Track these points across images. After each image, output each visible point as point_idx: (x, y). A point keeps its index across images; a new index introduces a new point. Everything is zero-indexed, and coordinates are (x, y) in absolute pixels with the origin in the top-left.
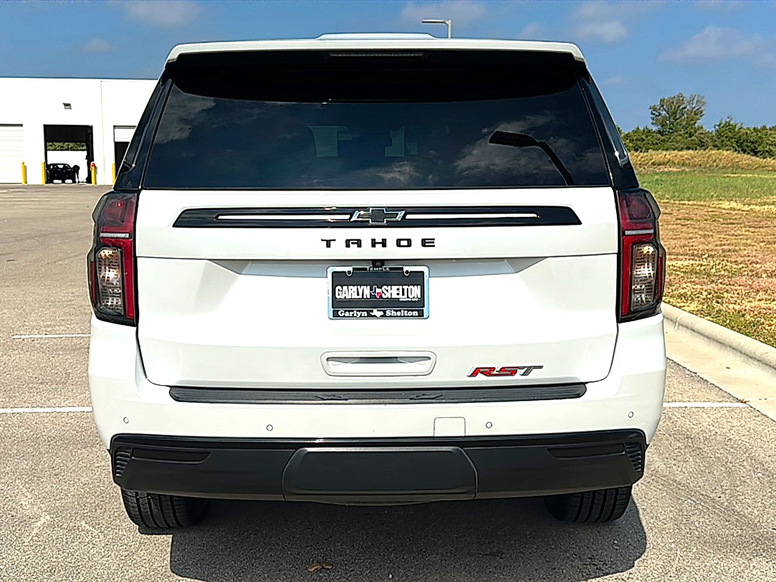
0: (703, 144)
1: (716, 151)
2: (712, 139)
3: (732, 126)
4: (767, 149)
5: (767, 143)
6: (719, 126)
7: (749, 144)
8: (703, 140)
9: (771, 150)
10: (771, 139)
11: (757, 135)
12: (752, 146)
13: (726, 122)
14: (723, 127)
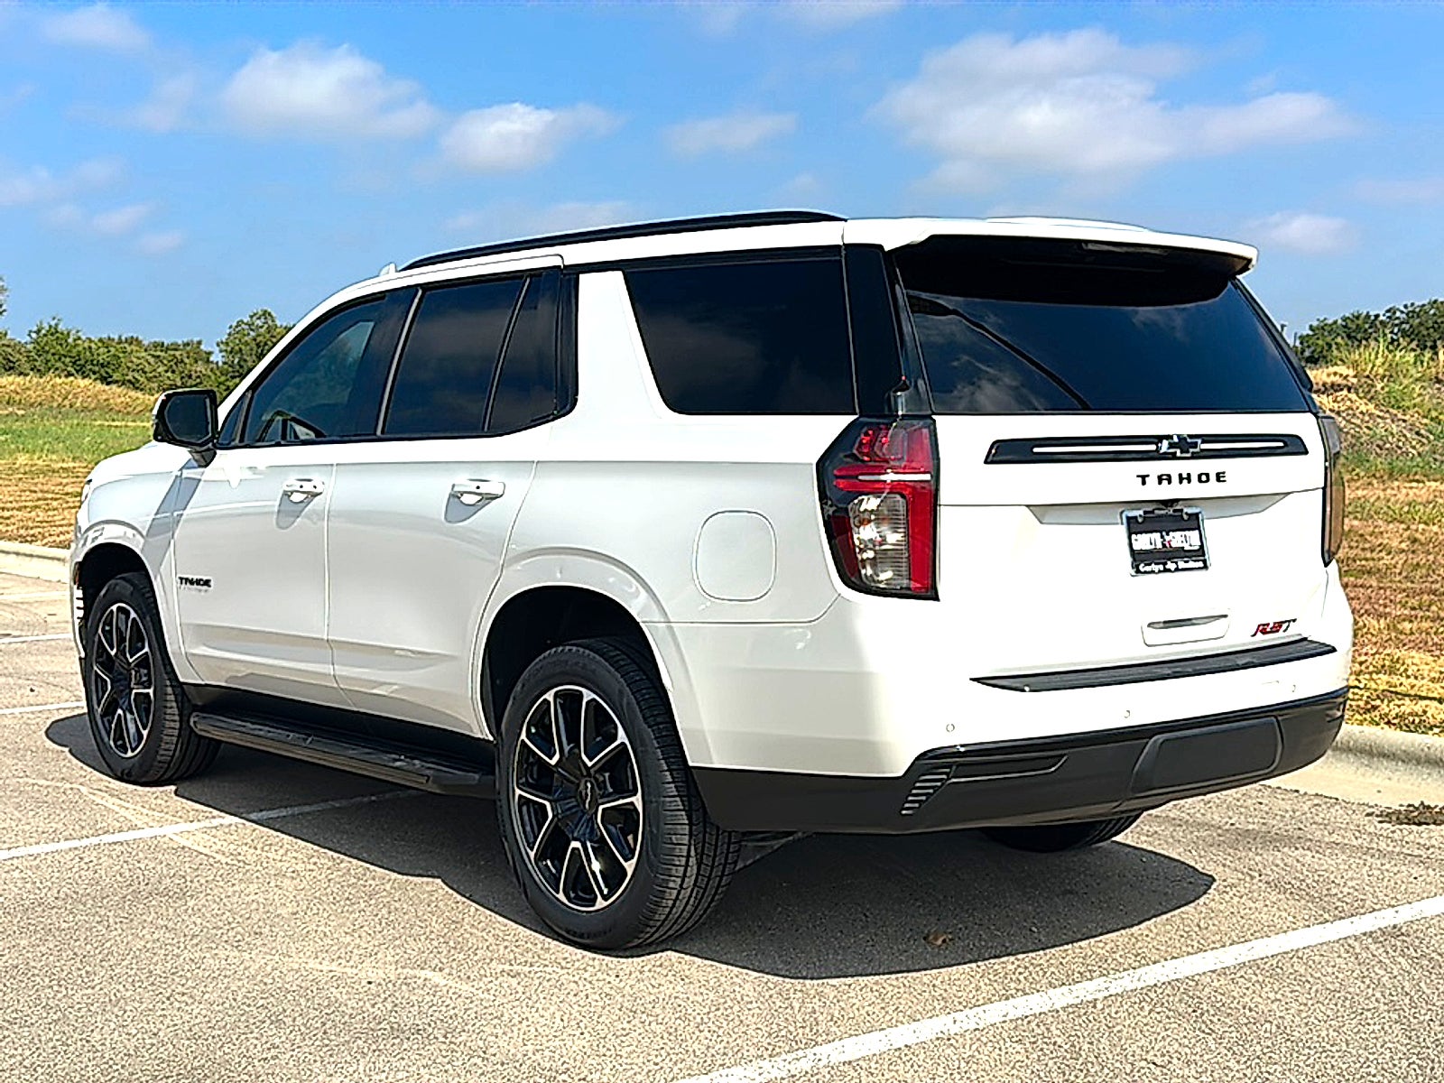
0: (12, 365)
1: (63, 379)
2: (28, 357)
3: (62, 334)
4: (130, 377)
5: (128, 368)
6: (38, 332)
7: (96, 369)
8: (11, 358)
9: (138, 381)
10: (135, 360)
11: (109, 351)
12: (102, 371)
13: (50, 326)
14: (45, 335)
